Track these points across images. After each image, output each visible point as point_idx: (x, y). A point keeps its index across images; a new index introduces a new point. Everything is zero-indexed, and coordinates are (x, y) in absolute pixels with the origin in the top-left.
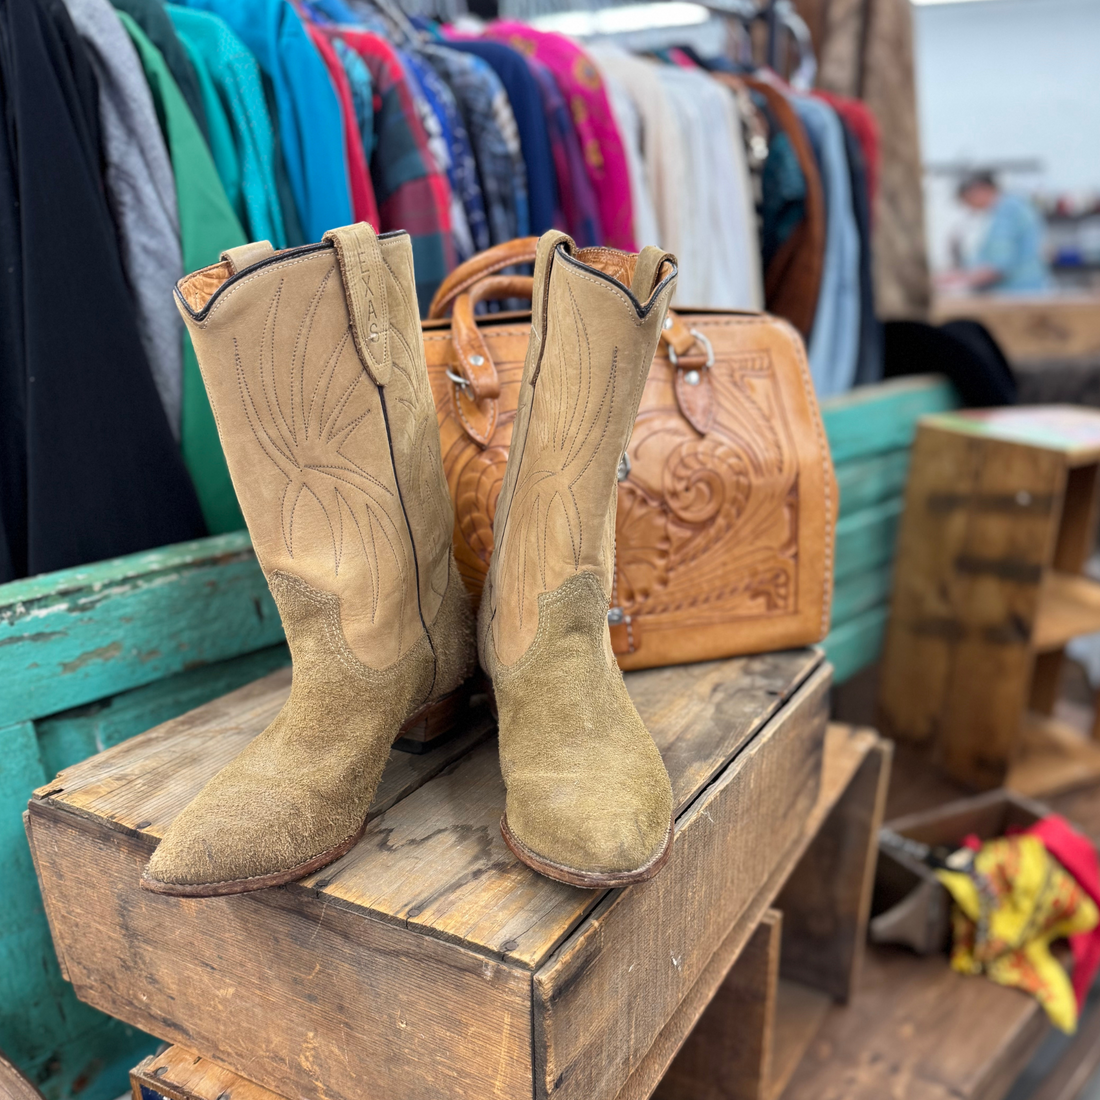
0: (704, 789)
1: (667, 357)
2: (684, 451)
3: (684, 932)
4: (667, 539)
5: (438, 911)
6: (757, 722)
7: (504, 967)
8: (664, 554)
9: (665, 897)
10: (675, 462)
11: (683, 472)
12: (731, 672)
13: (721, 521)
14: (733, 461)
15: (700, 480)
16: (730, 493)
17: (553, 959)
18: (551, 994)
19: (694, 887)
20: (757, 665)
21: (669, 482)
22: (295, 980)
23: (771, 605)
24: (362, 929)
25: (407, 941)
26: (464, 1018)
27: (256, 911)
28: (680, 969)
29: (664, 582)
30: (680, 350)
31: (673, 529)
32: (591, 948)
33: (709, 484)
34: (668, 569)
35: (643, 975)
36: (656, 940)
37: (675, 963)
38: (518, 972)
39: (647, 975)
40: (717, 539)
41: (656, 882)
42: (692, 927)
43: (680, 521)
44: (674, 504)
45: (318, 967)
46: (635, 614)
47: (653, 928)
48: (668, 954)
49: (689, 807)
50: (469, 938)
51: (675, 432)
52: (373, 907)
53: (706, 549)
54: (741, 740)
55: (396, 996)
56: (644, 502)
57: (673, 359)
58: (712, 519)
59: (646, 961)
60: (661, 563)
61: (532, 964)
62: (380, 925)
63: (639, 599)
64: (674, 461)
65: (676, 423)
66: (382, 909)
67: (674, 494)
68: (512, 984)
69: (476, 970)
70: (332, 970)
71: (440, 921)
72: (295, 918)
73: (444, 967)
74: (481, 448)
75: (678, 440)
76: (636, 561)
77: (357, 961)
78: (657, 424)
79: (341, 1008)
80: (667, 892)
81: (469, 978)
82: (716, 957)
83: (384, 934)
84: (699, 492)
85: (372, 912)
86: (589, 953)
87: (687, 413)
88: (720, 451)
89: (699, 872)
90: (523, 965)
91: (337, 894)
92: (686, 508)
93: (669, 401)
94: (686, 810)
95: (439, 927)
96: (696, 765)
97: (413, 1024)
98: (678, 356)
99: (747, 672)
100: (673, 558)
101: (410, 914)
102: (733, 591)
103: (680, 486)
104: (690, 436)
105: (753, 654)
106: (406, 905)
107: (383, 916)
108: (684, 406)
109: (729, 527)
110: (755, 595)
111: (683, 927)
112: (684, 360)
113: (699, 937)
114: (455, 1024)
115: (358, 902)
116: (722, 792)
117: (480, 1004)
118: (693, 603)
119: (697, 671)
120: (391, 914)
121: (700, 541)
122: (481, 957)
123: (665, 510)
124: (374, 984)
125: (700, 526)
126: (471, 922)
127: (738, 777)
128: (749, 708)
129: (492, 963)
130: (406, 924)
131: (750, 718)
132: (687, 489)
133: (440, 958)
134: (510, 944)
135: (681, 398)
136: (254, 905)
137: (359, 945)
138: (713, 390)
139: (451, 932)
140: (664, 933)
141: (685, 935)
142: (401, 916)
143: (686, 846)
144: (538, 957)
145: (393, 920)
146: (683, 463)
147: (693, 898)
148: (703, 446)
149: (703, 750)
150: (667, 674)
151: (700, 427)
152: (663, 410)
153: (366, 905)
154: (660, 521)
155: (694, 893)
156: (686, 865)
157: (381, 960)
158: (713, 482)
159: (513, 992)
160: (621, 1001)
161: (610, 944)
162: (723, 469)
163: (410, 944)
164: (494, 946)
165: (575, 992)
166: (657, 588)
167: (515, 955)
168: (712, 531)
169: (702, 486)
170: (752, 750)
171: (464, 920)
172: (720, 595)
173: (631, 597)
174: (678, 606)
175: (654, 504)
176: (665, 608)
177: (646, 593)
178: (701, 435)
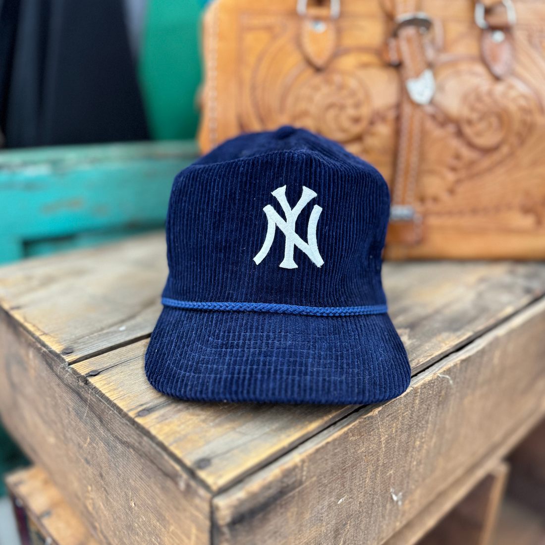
0: (446, 355)
2: (482, 90)
3: (408, 474)
4: (458, 157)
5: (163, 416)
6: (509, 310)
7: (193, 483)
8: (453, 169)
9: (387, 443)
10: (473, 98)
11: (479, 106)
12: (499, 272)
13: (505, 150)
14: (523, 102)
15: (492, 114)
16: (517, 126)
17: (240, 486)
18: (228, 519)
19: (422, 438)
20: (522, 270)
21: (466, 112)
22: (79, 444)
23: (539, 222)
24: (109, 418)
25: (133, 437)
26: (167, 516)
27: (59, 385)
28: (400, 503)
29: (452, 191)
31: (467, 154)
32: (290, 481)
34: (458, 182)
35: (355, 507)
36: (373, 479)
37: (395, 498)
38: (202, 492)
39: (360, 507)
40: (500, 163)
41: (378, 429)
42: (417, 470)
43: (471, 145)
44: (468, 131)
45: (89, 440)
46: (425, 215)
47: (371, 469)
48: (387, 491)
49: (428, 368)
50: (173, 449)
51: (476, 75)
52: (115, 402)
53: (490, 169)
54: (492, 321)
55: (128, 479)
58: (497, 147)
59: (361, 495)
60: (451, 177)
61: (215, 488)
62: (118, 417)
63: (429, 203)
65: (479, 69)
66: (120, 404)
67: (470, 122)
68: (197, 501)
69: (173, 477)
70: (95, 444)
71: (158, 426)
72: (76, 397)
73: (154, 467)
74: (318, 70)
76: (431, 172)
77: (107, 443)
79: (101, 476)
80: (391, 438)
81: (169, 483)
82: (442, 495)
83: (120, 426)
84: (490, 124)
85: (114, 406)
86: (285, 485)
88: (513, 94)
89: (429, 425)
90: (206, 487)
91: (98, 385)
92: (479, 134)
93: (474, 51)
94: (424, 370)
95: (153, 432)
96: (445, 335)
97: (139, 507)
99: (512, 273)
100: (462, 174)
101: (139, 414)
102: (509, 207)
103: (474, 116)
105: (519, 260)
106: (142, 405)
107: (120, 410)
109: (512, 154)
110: (526, 210)
111: (407, 469)
113: (424, 479)
114: (161, 518)
115: (107, 395)
116: (463, 361)
117: (177, 509)
118: (474, 211)
120: (125, 410)
121: (486, 162)
122: (178, 467)
123: (460, 134)
124: (117, 464)
125: (487, 151)
126: (183, 433)
127: (482, 352)
128: (505, 297)
129: (185, 476)
130: (133, 422)
131: (503, 306)
132: (481, 119)
133: (152, 458)
134: (204, 463)
136: (58, 381)
137: (108, 430)
138: (514, 49)
139: (161, 438)
140: (383, 473)
141: (408, 476)
142: (132, 414)
143: (417, 401)
144: (222, 481)
145: (125, 416)
146: (479, 98)
147: (421, 446)
148: (499, 88)
149: (454, 324)
151: (498, 73)
153: (112, 398)
154: (455, 144)
155: (423, 443)
156: (415, 418)
157: (119, 446)
158: (502, 117)
159: (197, 508)
160: (326, 528)
161: (314, 479)
162: (512, 107)
163: (135, 440)
164: (189, 461)
165: (265, 520)
166: (445, 197)
167: (202, 474)
168: (496, 157)
169: (494, 120)
170: (501, 331)
171: (178, 429)
172: (498, 209)
173: (422, 199)
174: (461, 213)
175: (451, 128)
176: (450, 213)
177: (436, 199)
178: (497, 79)
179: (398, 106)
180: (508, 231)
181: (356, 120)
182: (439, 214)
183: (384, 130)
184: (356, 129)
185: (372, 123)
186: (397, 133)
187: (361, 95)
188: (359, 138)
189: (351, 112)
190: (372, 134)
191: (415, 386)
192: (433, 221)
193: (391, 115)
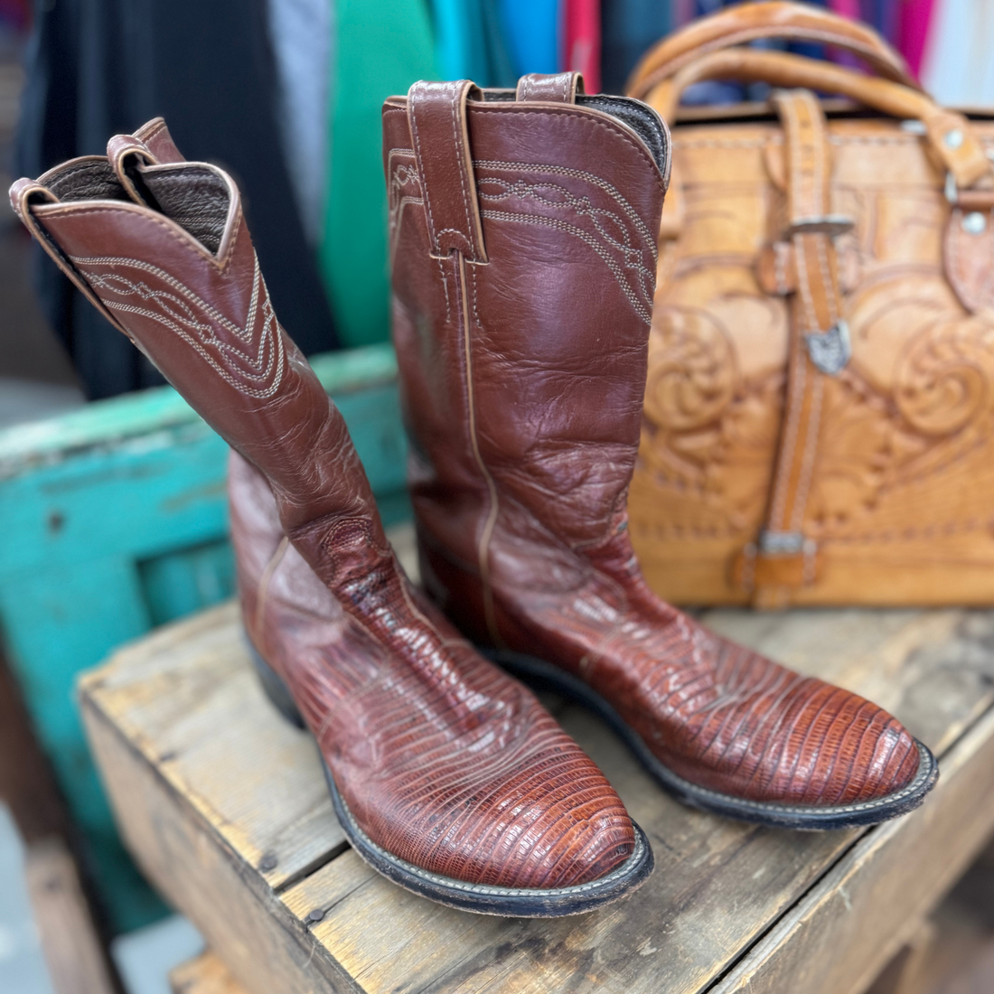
1: (941, 189)
2: (937, 333)
4: (886, 450)
6: (955, 731)
8: (877, 469)
10: (921, 348)
11: (929, 363)
13: (971, 434)
15: (952, 376)
21: (905, 376)
29: (871, 504)
30: (963, 181)
31: (901, 442)
33: (965, 383)
34: (882, 489)
40: (958, 457)
43: (910, 429)
44: (906, 406)
51: (930, 304)
53: (939, 468)
56: (862, 399)
57: (951, 194)
58: (958, 431)
60: (871, 481)
63: (832, 524)
64: (920, 346)
65: (933, 289)
67: (910, 393)
75: (930, 316)
76: (837, 474)
78: (905, 290)
84: (948, 393)
87: (954, 277)
92: (924, 412)
93: (931, 256)
98: (959, 189)
99: (960, 633)
100: (892, 475)
102: (970, 526)
103: (920, 382)
104: (951, 310)
108: (952, 265)
109: (981, 443)
112: (968, 197)
118: (908, 534)
119: (892, 621)
121: (935, 456)
123: (891, 412)
125: (936, 439)
128: (949, 701)
132: (931, 387)
135: (951, 252)
146: (932, 351)
148: (966, 328)
150: (851, 619)
151: (970, 300)
152: (921, 271)
154: (882, 427)
158: (970, 382)
166: (860, 513)
168: (955, 446)
169: (955, 386)
172: (948, 530)
173: (820, 518)
174: (886, 537)
175: (877, 403)
176: (866, 538)
177: (842, 517)
178: (968, 312)
179: (786, 369)
180: (965, 564)
181: (710, 395)
182: (847, 539)
183: (757, 410)
184: (709, 410)
185: (738, 398)
186: (782, 414)
187: (719, 353)
188: (714, 424)
189: (703, 381)
190: (737, 417)
191: (805, 919)
192: (837, 550)
193: (773, 384)
